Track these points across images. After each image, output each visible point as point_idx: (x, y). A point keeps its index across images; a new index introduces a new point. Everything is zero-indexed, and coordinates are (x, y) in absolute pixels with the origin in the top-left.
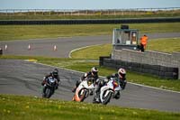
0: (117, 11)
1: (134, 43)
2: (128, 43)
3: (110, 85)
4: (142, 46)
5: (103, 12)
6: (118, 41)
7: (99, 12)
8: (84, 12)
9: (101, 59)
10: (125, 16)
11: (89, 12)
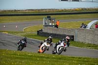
0: (45, 10)
1: (53, 24)
2: (50, 24)
3: (62, 44)
4: (57, 25)
5: (39, 10)
6: (46, 24)
7: (37, 10)
8: (30, 10)
9: (38, 32)
10: (49, 12)
11: (32, 10)
